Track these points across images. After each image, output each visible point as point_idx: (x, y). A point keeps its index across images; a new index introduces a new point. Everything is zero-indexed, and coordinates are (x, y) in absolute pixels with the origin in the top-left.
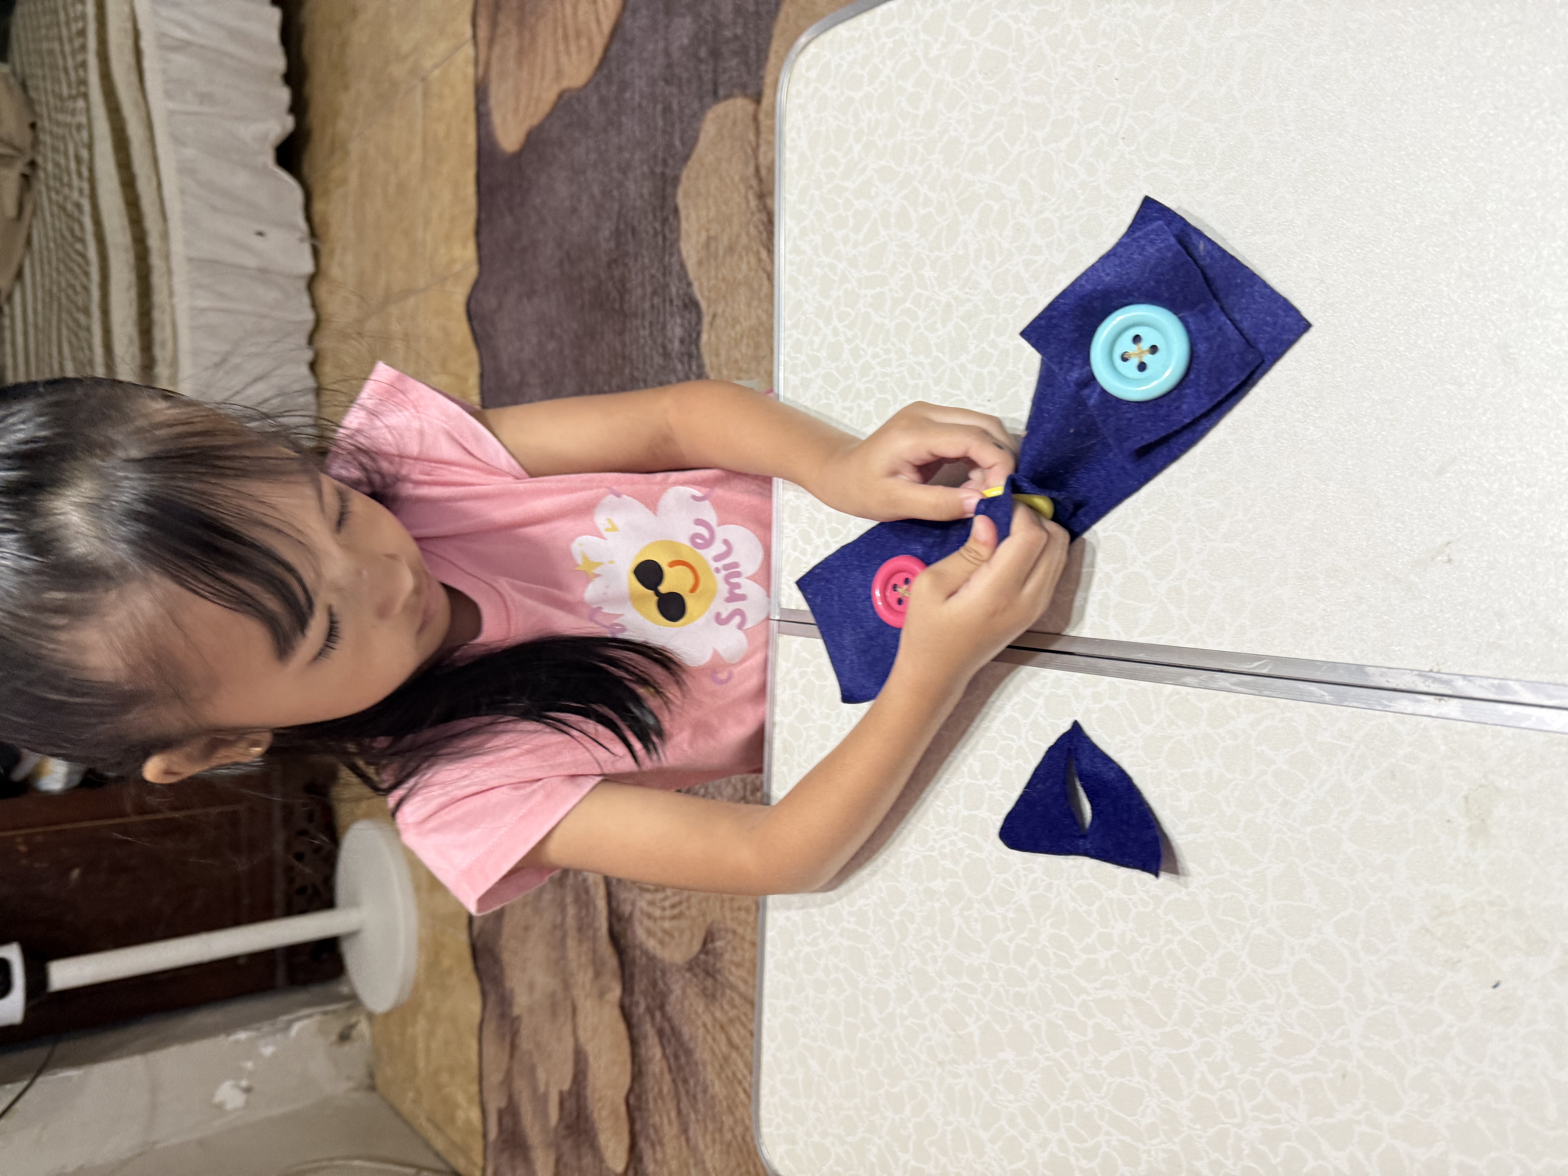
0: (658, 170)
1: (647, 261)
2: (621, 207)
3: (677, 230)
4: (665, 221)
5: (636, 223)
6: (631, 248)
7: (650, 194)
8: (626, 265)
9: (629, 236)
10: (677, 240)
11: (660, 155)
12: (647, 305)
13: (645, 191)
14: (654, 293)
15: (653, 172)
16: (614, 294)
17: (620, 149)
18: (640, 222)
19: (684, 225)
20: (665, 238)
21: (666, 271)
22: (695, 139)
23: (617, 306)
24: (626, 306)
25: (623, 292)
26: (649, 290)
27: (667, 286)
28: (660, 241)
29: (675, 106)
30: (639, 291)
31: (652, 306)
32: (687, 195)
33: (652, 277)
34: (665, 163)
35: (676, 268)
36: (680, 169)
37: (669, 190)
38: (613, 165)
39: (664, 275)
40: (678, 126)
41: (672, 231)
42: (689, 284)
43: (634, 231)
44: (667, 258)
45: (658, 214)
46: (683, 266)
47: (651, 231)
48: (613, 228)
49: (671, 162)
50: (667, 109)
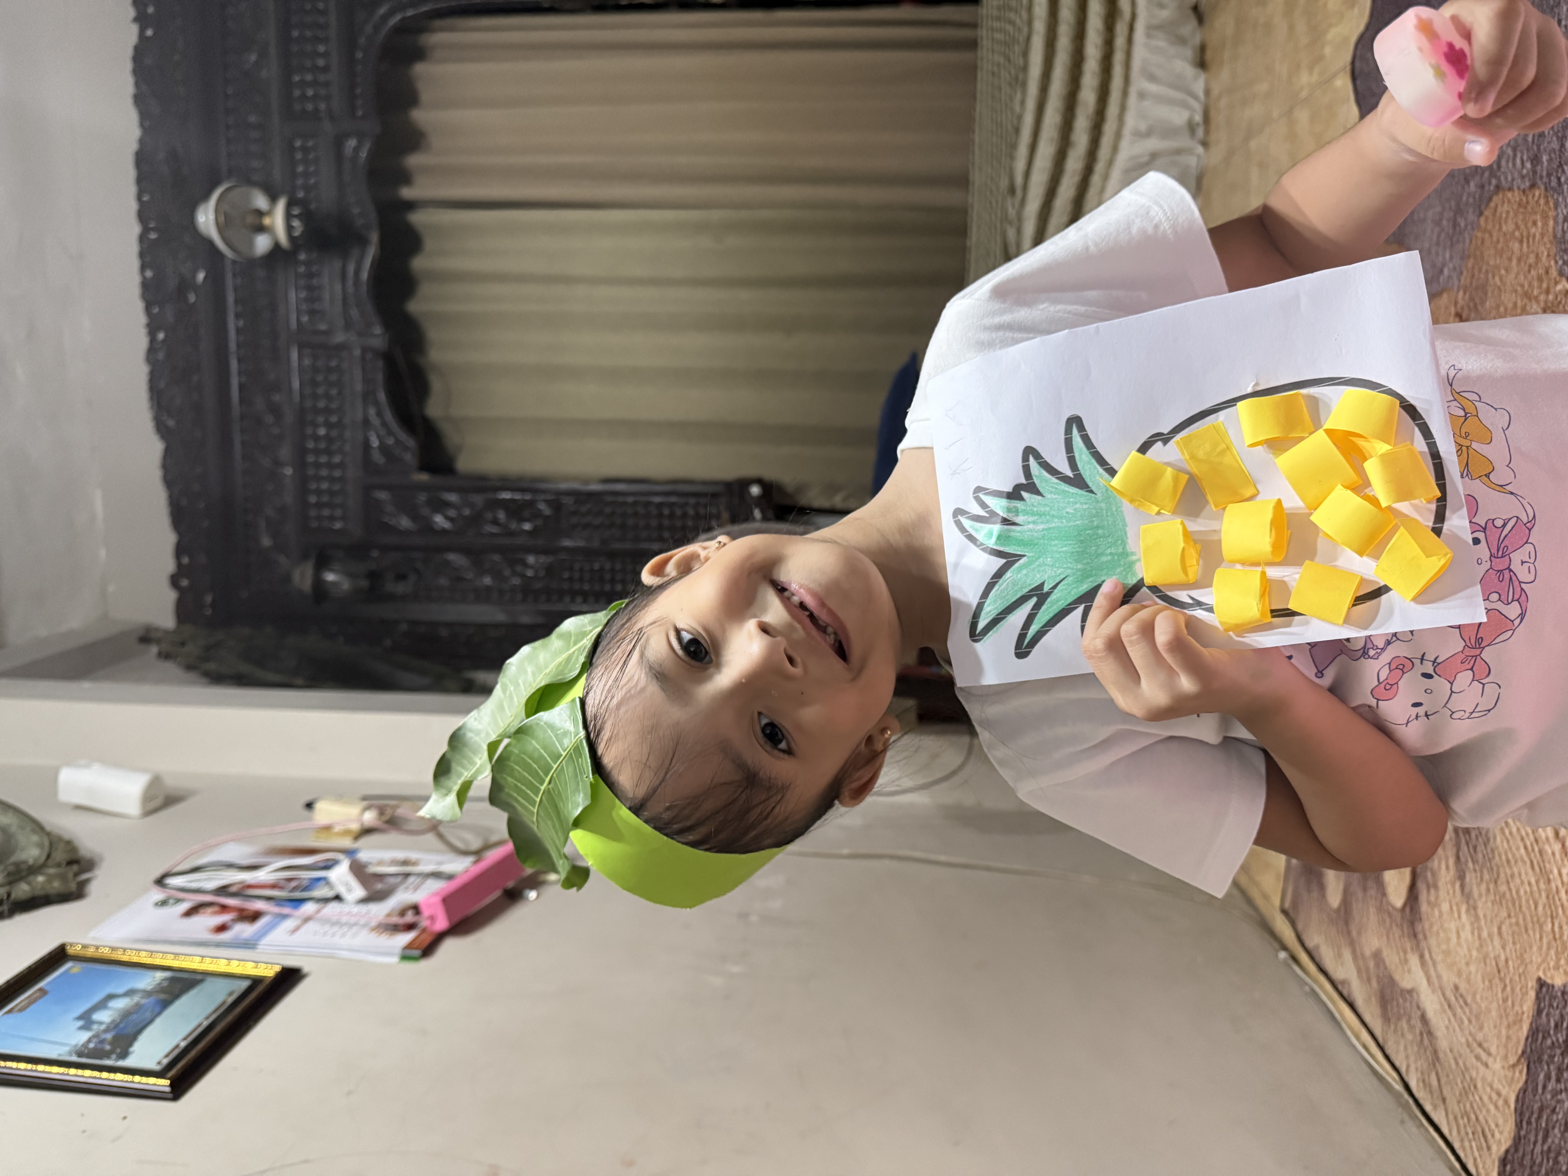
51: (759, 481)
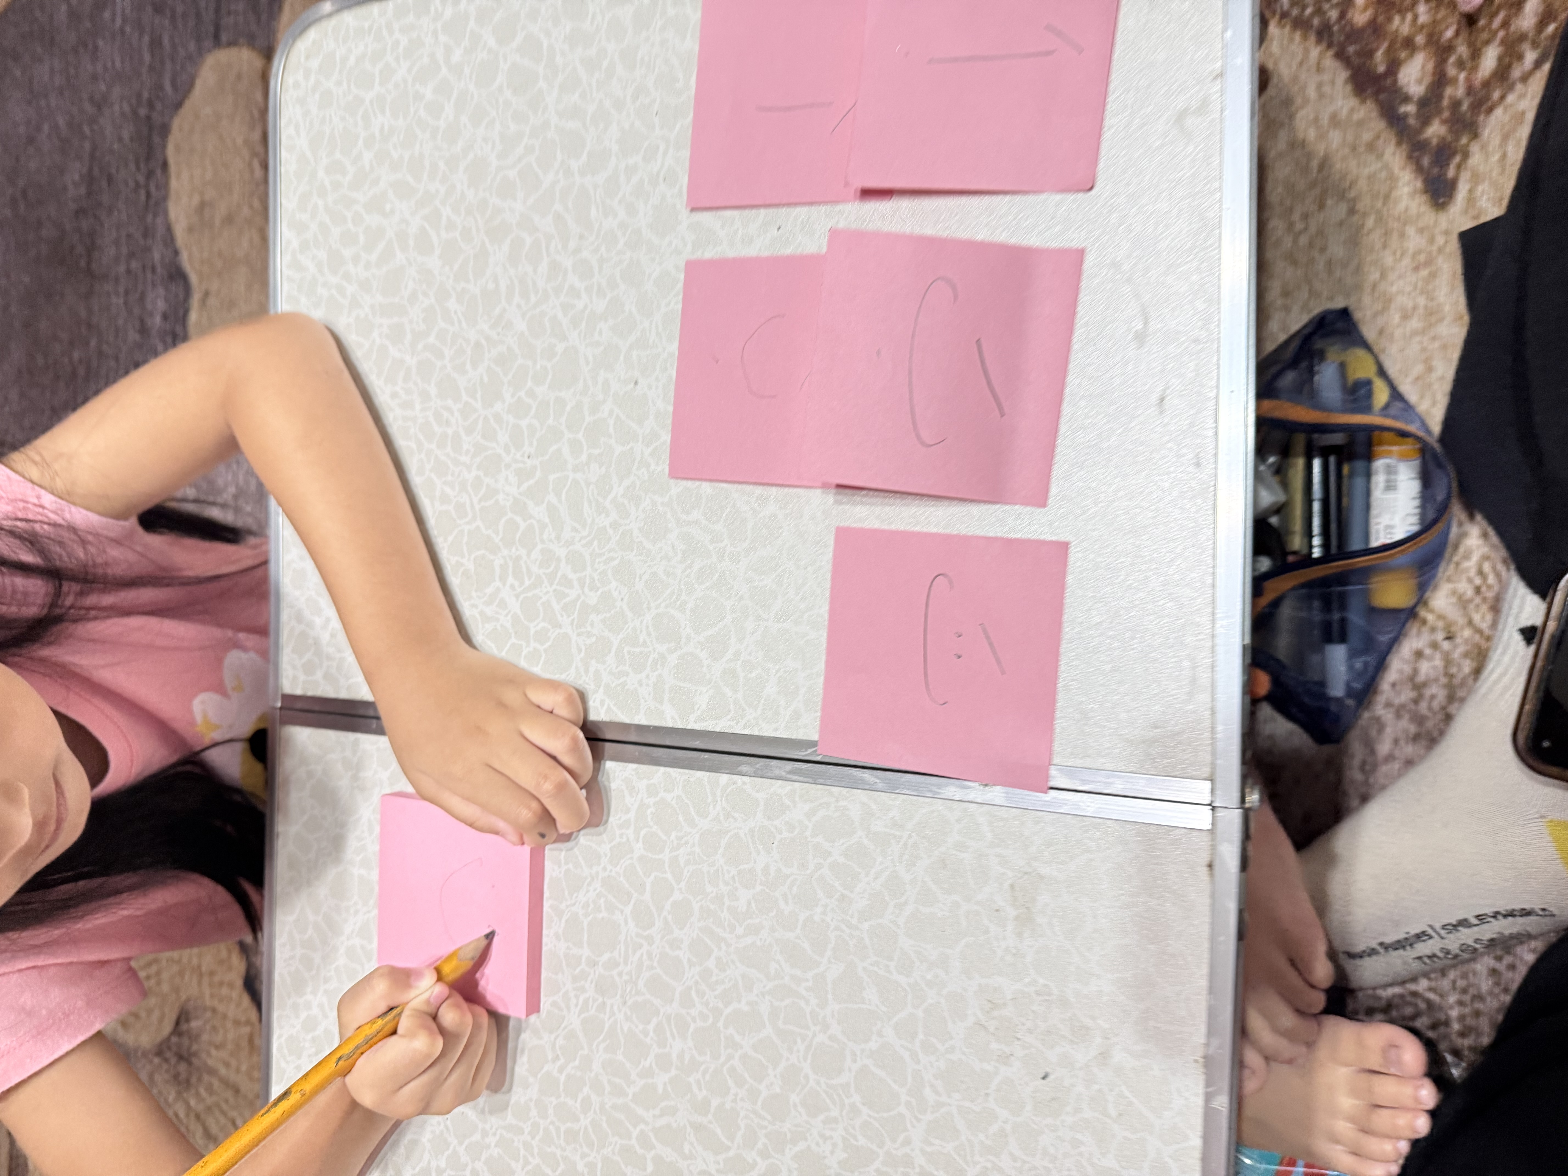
0: (143, 112)
1: (124, 216)
2: (94, 148)
3: (164, 187)
4: (150, 175)
5: (113, 171)
6: (105, 199)
7: (132, 139)
8: (97, 218)
9: (104, 184)
10: (165, 198)
11: (146, 95)
12: (122, 269)
13: (126, 134)
14: (132, 255)
15: (135, 113)
16: (80, 249)
17: (94, 78)
18: (118, 171)
19: (174, 183)
20: (148, 195)
21: (147, 233)
22: (191, 85)
23: (83, 263)
24: (94, 266)
25: (92, 247)
26: (124, 250)
27: (148, 249)
28: (143, 197)
29: (166, 41)
30: (112, 251)
31: (128, 271)
32: (178, 149)
33: (129, 236)
34: (151, 106)
35: (161, 230)
36: (171, 118)
37: (156, 139)
38: (85, 96)
39: (145, 235)
40: (168, 65)
41: (158, 188)
42: (176, 253)
43: (110, 180)
44: (149, 218)
45: (142, 166)
46: (169, 229)
47: (132, 184)
48: (85, 171)
49: (159, 106)
50: (156, 43)
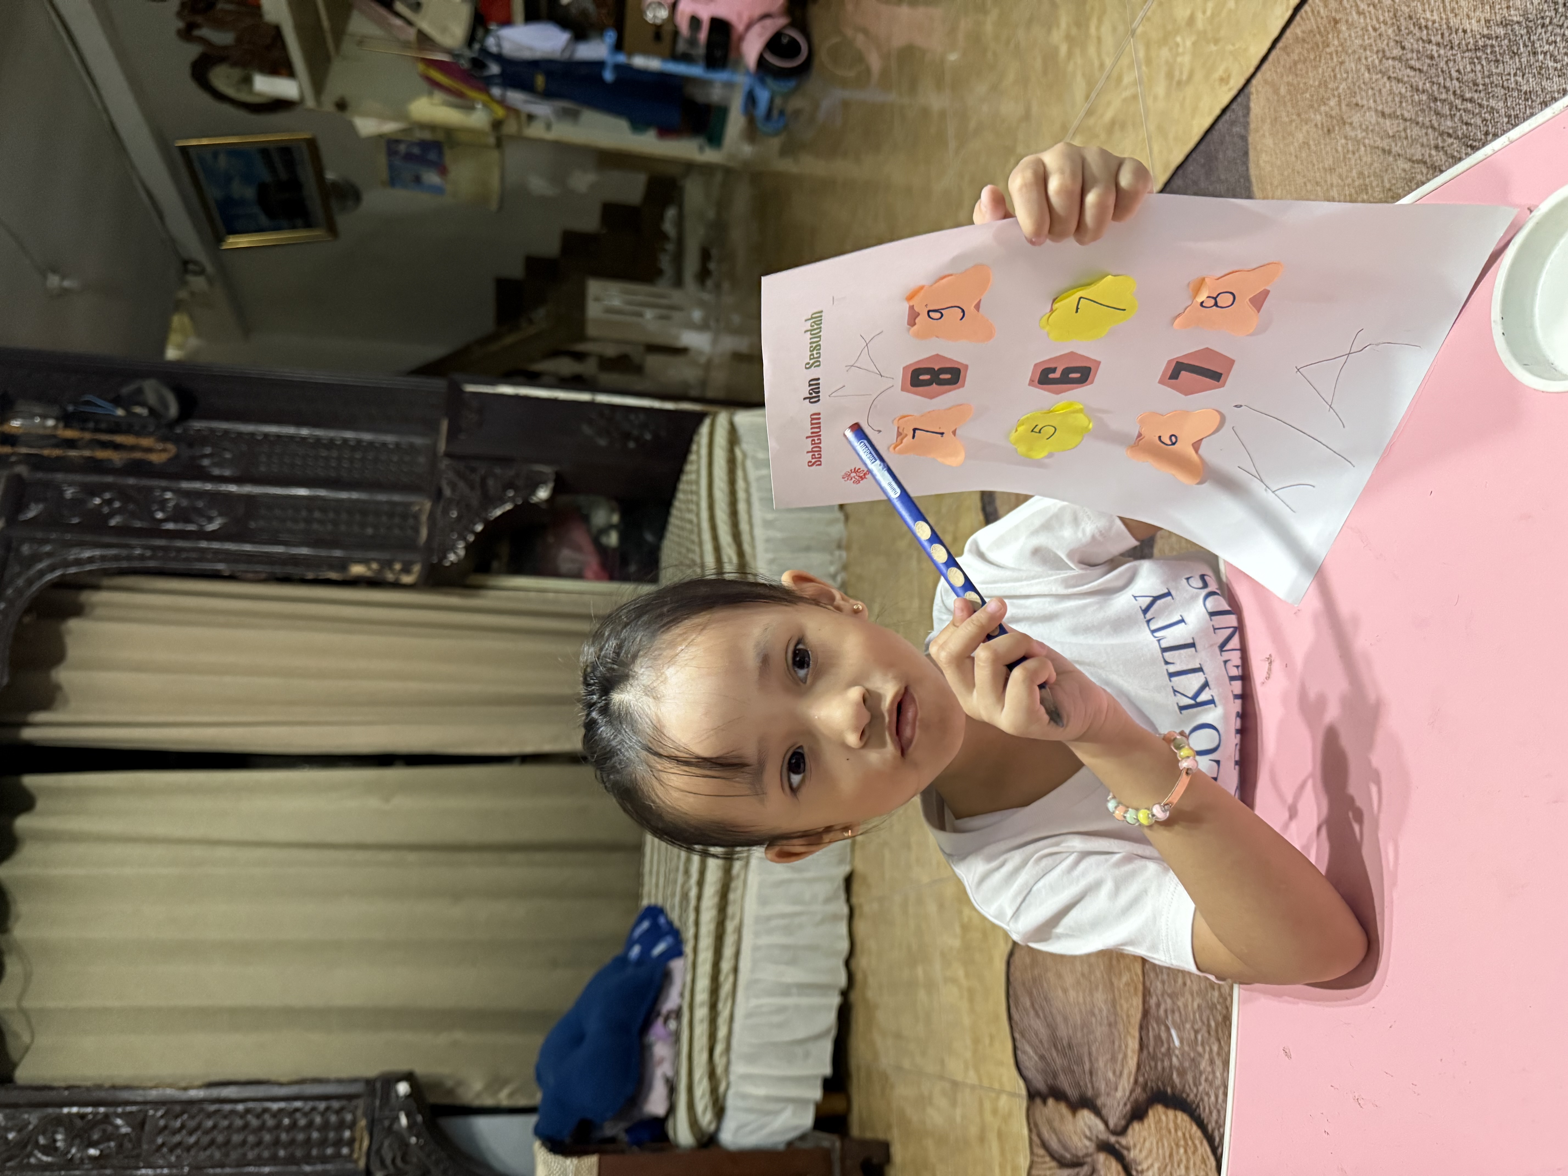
51: (409, 1077)
